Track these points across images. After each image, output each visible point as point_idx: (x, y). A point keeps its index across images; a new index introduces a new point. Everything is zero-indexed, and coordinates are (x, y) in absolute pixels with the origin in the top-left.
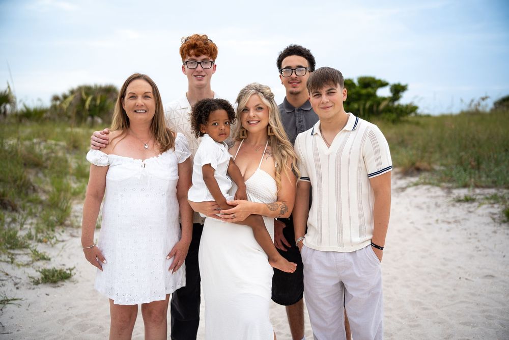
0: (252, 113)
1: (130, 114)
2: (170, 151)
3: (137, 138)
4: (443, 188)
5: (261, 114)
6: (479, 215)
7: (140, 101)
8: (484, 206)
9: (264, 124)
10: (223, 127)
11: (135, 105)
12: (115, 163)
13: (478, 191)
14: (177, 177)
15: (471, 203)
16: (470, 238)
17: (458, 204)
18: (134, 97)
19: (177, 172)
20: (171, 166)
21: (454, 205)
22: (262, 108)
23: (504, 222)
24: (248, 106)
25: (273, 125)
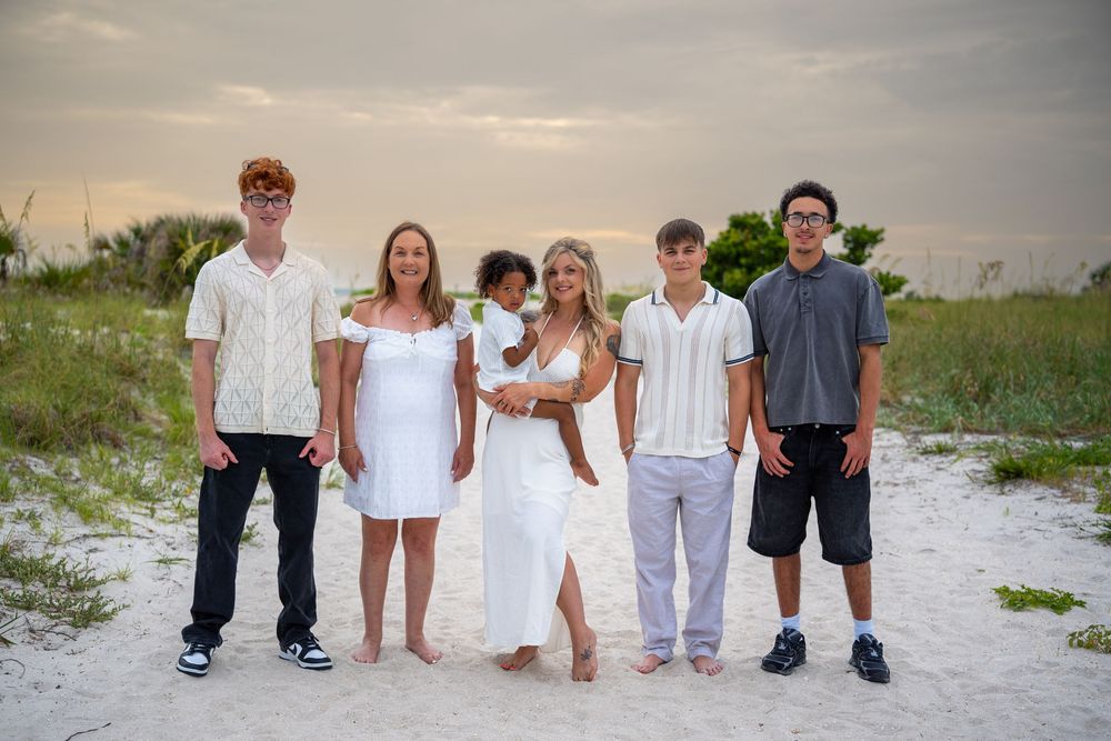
0: (561, 277)
1: (395, 275)
2: (445, 325)
3: (403, 306)
4: (905, 433)
5: (573, 278)
6: (952, 474)
7: (410, 259)
8: (966, 460)
9: (577, 291)
10: (517, 295)
11: (403, 264)
12: (376, 337)
13: (968, 438)
14: (456, 358)
15: (946, 456)
16: (922, 507)
17: (922, 458)
18: (402, 253)
19: (455, 352)
20: (448, 343)
21: (914, 460)
22: (573, 270)
23: (990, 483)
24: (555, 267)
25: (588, 293)
